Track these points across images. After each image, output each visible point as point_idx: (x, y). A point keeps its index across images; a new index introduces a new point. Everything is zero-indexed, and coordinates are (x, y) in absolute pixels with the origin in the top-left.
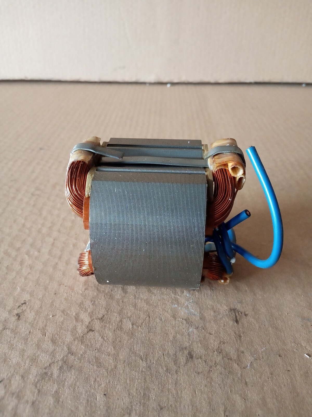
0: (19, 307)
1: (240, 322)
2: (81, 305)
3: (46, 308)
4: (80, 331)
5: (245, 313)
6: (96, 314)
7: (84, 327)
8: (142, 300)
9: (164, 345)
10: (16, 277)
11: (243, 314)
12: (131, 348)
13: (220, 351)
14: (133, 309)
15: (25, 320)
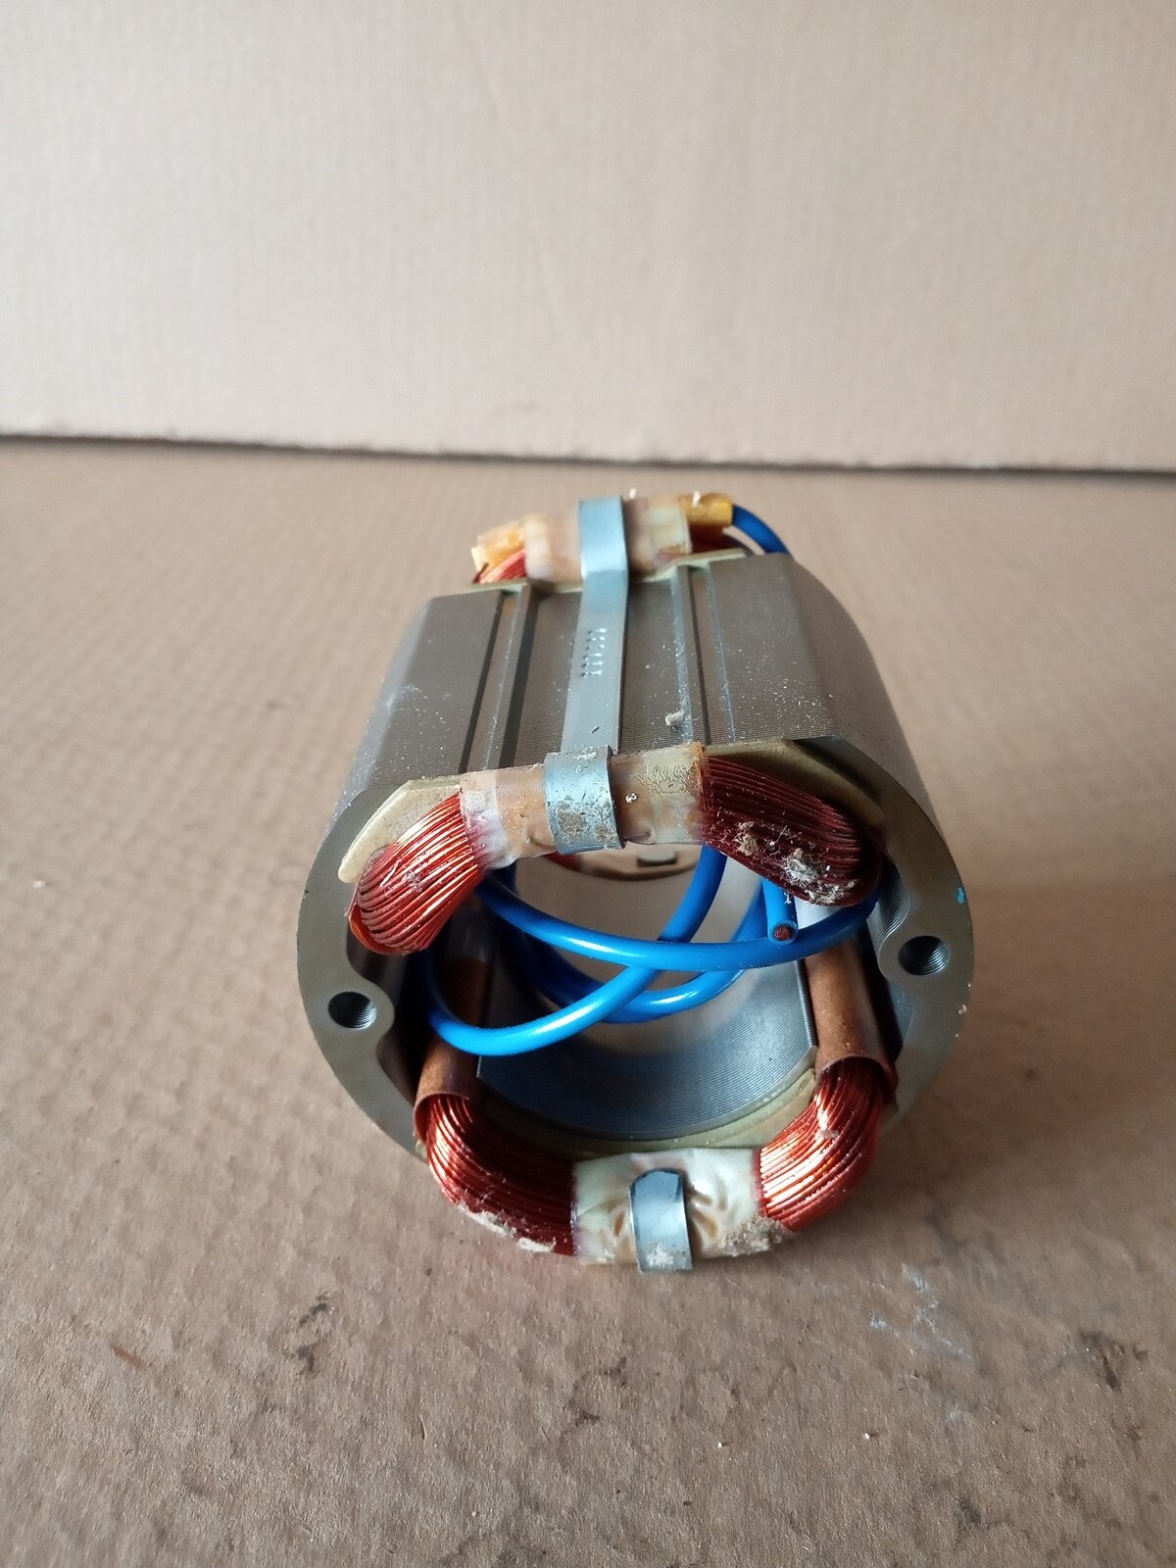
0: (303, 1322)
1: (1123, 1383)
2: (530, 1316)
3: (404, 1326)
4: (547, 1420)
5: (1134, 1350)
6: (594, 1352)
7: (559, 1403)
8: (752, 1299)
9: (867, 1475)
10: (270, 1202)
11: (1129, 1351)
12: (748, 1487)
13: (1073, 1496)
14: (726, 1334)
15: (337, 1376)
